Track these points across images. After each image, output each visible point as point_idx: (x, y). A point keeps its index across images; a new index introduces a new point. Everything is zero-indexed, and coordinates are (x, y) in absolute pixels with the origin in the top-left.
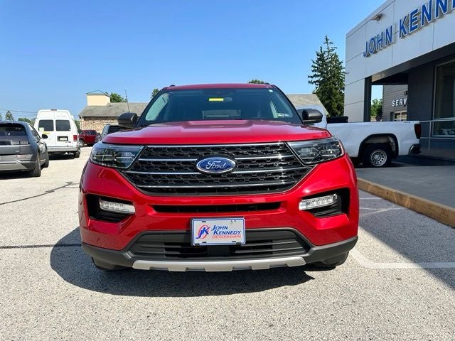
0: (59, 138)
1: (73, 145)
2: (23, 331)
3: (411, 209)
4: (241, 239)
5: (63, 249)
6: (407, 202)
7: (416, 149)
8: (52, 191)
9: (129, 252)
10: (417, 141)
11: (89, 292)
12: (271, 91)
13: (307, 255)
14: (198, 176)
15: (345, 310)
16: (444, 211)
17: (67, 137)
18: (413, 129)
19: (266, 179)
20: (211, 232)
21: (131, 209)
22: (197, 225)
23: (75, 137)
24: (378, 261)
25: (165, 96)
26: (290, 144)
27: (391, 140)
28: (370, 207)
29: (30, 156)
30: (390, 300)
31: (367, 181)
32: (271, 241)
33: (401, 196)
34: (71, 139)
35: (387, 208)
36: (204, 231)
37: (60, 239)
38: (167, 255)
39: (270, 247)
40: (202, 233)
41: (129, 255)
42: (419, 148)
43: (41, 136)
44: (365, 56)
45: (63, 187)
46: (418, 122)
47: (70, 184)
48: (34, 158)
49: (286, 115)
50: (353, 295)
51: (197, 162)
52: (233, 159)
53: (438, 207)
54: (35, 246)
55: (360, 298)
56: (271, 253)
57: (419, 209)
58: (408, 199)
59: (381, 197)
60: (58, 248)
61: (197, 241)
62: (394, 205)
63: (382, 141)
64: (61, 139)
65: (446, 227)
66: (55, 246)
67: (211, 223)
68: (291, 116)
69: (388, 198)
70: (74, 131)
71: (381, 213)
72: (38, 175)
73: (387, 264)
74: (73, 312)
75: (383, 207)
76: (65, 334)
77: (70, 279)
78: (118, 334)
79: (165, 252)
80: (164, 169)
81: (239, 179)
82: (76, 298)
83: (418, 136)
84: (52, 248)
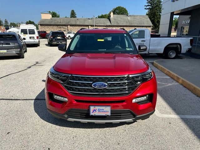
0: (30, 37)
1: (36, 41)
2: (28, 142)
3: (182, 84)
4: (109, 114)
5: (38, 102)
6: (180, 81)
7: (189, 50)
8: (30, 67)
9: (66, 115)
10: (190, 47)
11: (51, 124)
12: (125, 35)
13: (134, 119)
14: (93, 89)
15: (147, 138)
16: (195, 88)
17: (34, 37)
18: (189, 41)
19: (120, 91)
20: (97, 111)
21: (66, 99)
22: (92, 108)
23: (37, 37)
24: (163, 114)
25: (78, 36)
26: (130, 76)
27: (179, 46)
28: (164, 82)
29: (19, 50)
30: (165, 134)
31: (165, 68)
32: (121, 114)
33: (178, 78)
34: (36, 38)
35: (171, 83)
36: (95, 110)
37: (36, 96)
38: (80, 117)
39: (120, 115)
40: (94, 111)
41: (66, 116)
42: (191, 50)
43: (23, 39)
44: (172, 1)
45: (35, 65)
46: (192, 38)
47: (37, 63)
48: (21, 51)
49: (131, 49)
50: (151, 131)
51: (92, 83)
52: (107, 83)
53: (193, 86)
54: (27, 100)
55: (154, 132)
56: (121, 117)
57: (185, 85)
58: (181, 80)
59: (170, 76)
60: (36, 101)
61: (92, 114)
62: (175, 82)
63: (175, 46)
64: (31, 38)
65: (194, 95)
66: (35, 100)
67: (97, 108)
68: (133, 49)
69: (173, 78)
70: (37, 34)
71: (169, 86)
72: (23, 58)
73: (167, 115)
74: (45, 134)
75: (170, 83)
76: (44, 144)
77: (42, 118)
78: (62, 145)
79: (80, 116)
80: (79, 85)
81: (109, 91)
82: (46, 127)
83: (191, 45)
84: (34, 101)
